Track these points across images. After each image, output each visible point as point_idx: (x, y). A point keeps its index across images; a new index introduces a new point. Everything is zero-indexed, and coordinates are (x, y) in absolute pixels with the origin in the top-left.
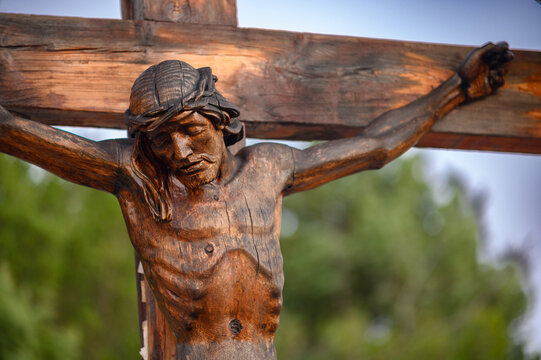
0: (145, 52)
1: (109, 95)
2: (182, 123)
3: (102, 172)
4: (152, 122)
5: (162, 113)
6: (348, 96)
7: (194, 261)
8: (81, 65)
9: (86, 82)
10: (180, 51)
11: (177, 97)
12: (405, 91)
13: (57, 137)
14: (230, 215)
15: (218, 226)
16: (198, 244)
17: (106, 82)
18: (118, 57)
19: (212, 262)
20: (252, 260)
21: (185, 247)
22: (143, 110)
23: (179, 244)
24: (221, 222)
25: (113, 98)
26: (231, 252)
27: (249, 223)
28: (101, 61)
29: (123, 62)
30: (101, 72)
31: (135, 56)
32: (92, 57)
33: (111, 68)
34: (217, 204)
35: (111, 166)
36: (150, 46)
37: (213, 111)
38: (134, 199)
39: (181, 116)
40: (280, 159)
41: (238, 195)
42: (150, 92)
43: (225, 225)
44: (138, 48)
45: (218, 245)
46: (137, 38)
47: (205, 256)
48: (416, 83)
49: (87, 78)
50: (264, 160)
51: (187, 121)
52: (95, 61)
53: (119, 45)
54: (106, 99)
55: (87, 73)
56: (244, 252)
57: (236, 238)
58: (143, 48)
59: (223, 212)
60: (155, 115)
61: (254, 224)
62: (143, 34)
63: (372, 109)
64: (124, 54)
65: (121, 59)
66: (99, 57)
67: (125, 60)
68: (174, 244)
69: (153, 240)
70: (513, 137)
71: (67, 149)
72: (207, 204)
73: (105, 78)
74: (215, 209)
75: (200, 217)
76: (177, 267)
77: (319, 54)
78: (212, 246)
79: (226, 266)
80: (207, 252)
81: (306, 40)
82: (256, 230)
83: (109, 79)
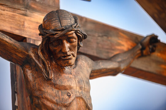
0: (26, 11)
1: (12, 26)
2: (69, 36)
3: (20, 55)
4: (57, 33)
5: (63, 30)
6: (100, 45)
7: (62, 99)
8: (2, 11)
9: (4, 19)
10: (39, 14)
11: (69, 24)
12: (119, 48)
13: (4, 37)
14: (77, 81)
15: (72, 85)
16: (64, 91)
17: (11, 20)
18: (16, 11)
19: (70, 100)
20: (85, 102)
21: (58, 92)
22: (53, 28)
23: (55, 91)
24: (74, 84)
25: (14, 28)
26: (77, 97)
27: (84, 86)
28: (9, 11)
29: (18, 13)
30: (9, 16)
31: (23, 12)
32: (6, 9)
33: (13, 15)
34: (71, 76)
35: (24, 53)
36: (28, 9)
37: (80, 34)
38: (31, 69)
39: (70, 33)
40: (88, 63)
41: (78, 74)
42: (57, 21)
43: (75, 85)
44: (23, 9)
45: (72, 93)
46: (24, 5)
47: (67, 97)
48: (123, 45)
49: (4, 17)
50: (84, 62)
51: (71, 36)
52: (7, 11)
53: (16, 6)
54: (11, 27)
55: (4, 15)
56: (82, 98)
57: (79, 92)
58: (26, 10)
59: (73, 80)
60: (59, 31)
61: (85, 87)
62: (26, 4)
63: (108, 52)
64: (18, 10)
65: (17, 12)
66: (9, 9)
67: (19, 13)
68: (53, 90)
69: (42, 88)
70: (155, 74)
71: (7, 42)
72: (67, 75)
73: (11, 19)
74: (71, 78)
75: (65, 80)
76: (54, 100)
77: (89, 26)
78: (70, 93)
79: (75, 103)
80: (68, 96)
81: (84, 20)
82: (86, 90)
83: (13, 19)
